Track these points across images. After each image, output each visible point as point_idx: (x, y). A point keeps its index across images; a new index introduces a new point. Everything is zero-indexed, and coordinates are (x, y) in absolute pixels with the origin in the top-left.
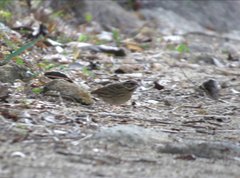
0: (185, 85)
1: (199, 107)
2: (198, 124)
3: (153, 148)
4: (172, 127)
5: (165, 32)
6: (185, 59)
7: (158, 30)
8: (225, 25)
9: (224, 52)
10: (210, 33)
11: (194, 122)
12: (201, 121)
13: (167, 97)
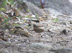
0: (57, 31)
1: (61, 38)
2: (61, 43)
3: (47, 50)
4: (53, 43)
5: (51, 15)
6: (57, 23)
7: (49, 14)
8: (69, 13)
9: (69, 21)
10: (65, 15)
12: (62, 42)
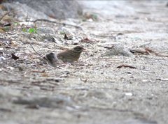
0: (34, 56)
1: (43, 72)
2: (42, 84)
3: (9, 101)
4: (24, 85)
5: (20, 19)
6: (34, 38)
7: (16, 17)
8: (63, 14)
9: (62, 34)
10: (53, 20)
11: (39, 82)
12: (44, 82)
13: (21, 65)
